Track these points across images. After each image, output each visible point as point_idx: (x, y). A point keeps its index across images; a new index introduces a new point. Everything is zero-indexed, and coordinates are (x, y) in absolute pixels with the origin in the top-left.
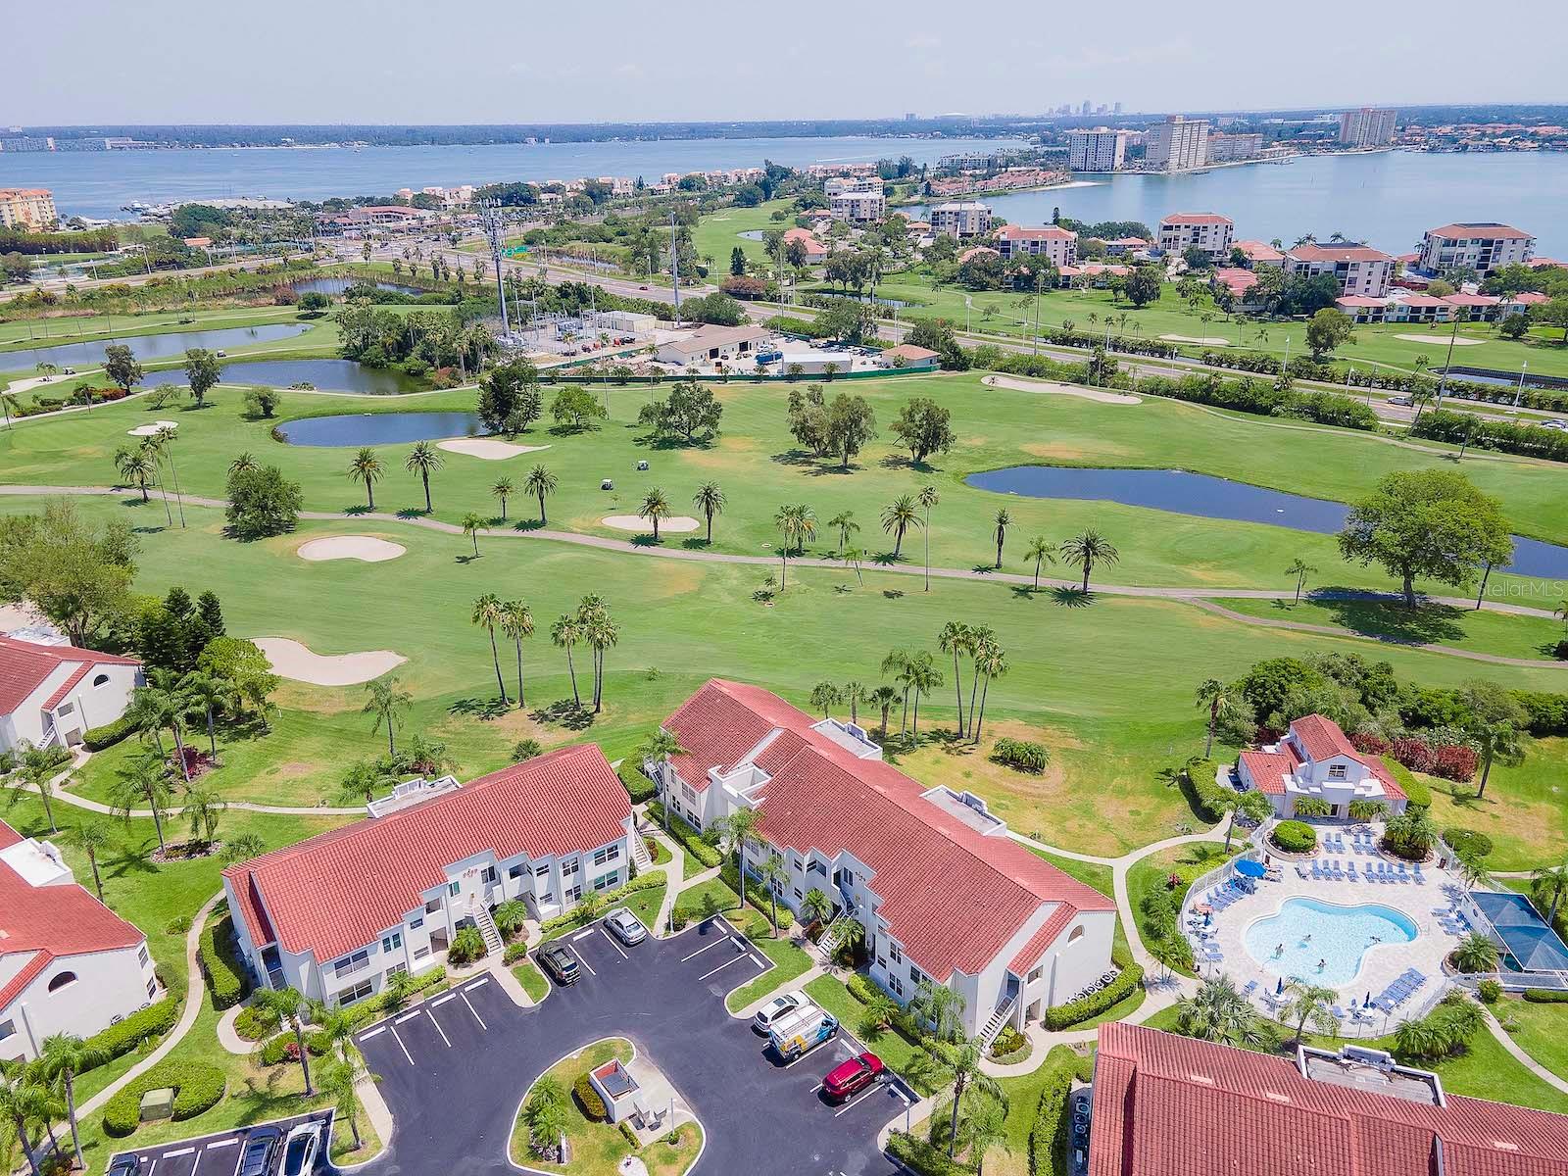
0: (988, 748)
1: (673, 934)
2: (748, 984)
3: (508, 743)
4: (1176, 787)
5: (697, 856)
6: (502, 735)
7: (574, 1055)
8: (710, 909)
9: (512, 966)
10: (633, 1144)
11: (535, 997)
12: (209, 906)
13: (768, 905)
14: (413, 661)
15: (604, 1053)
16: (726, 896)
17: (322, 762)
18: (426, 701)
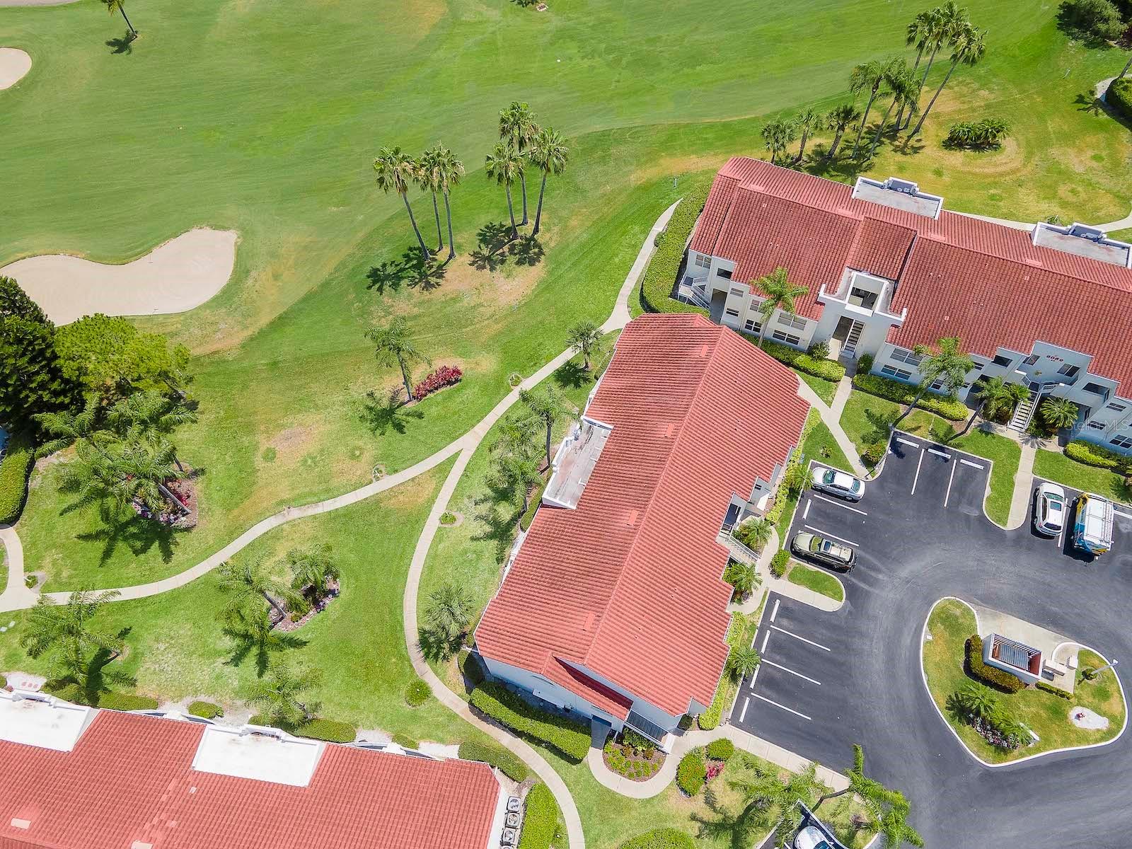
0: (933, 135)
1: (879, 469)
2: (988, 492)
3: (482, 309)
4: (1103, 117)
5: (816, 375)
6: (467, 302)
7: (926, 636)
8: (885, 429)
9: (785, 575)
10: (1063, 696)
11: (836, 595)
12: (415, 654)
13: (933, 403)
14: (246, 232)
15: (948, 621)
16: (881, 407)
17: (311, 418)
18: (326, 285)
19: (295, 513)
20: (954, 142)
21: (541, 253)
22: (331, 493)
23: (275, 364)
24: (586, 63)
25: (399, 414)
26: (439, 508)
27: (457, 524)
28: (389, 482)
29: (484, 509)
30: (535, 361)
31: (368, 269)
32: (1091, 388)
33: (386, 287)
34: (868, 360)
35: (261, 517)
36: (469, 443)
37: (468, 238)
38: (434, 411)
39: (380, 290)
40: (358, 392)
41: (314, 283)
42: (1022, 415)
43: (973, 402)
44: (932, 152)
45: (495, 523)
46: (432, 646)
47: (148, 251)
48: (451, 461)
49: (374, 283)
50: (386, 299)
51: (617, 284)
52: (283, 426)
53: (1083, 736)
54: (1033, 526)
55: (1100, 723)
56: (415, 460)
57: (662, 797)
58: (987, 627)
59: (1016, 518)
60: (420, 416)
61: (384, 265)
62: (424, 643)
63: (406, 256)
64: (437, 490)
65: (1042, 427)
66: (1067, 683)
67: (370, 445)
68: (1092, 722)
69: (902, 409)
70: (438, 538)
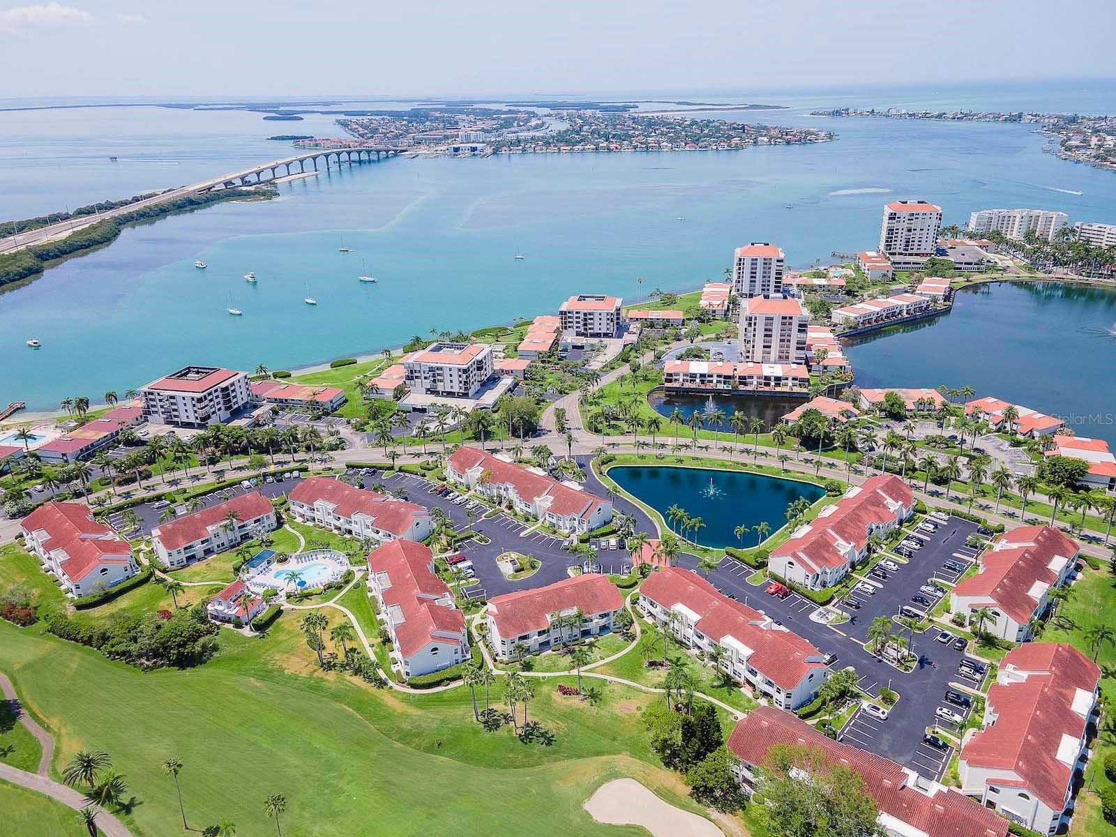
12: (638, 639)
14: (579, 804)
17: (617, 712)
18: (570, 757)
19: (643, 688)
22: (629, 687)
23: (614, 739)
25: (588, 694)
27: (601, 655)
28: (609, 678)
29: (590, 653)
30: (531, 680)
31: (549, 748)
36: (576, 672)
37: (502, 732)
39: (553, 736)
40: (595, 710)
41: (573, 761)
45: (591, 647)
46: (633, 638)
47: (628, 826)
48: (585, 671)
49: (552, 741)
50: (555, 732)
52: (628, 715)
56: (596, 678)
60: (582, 689)
61: (542, 744)
62: (634, 639)
63: (530, 742)
64: (597, 667)
67: (606, 691)
70: (609, 656)
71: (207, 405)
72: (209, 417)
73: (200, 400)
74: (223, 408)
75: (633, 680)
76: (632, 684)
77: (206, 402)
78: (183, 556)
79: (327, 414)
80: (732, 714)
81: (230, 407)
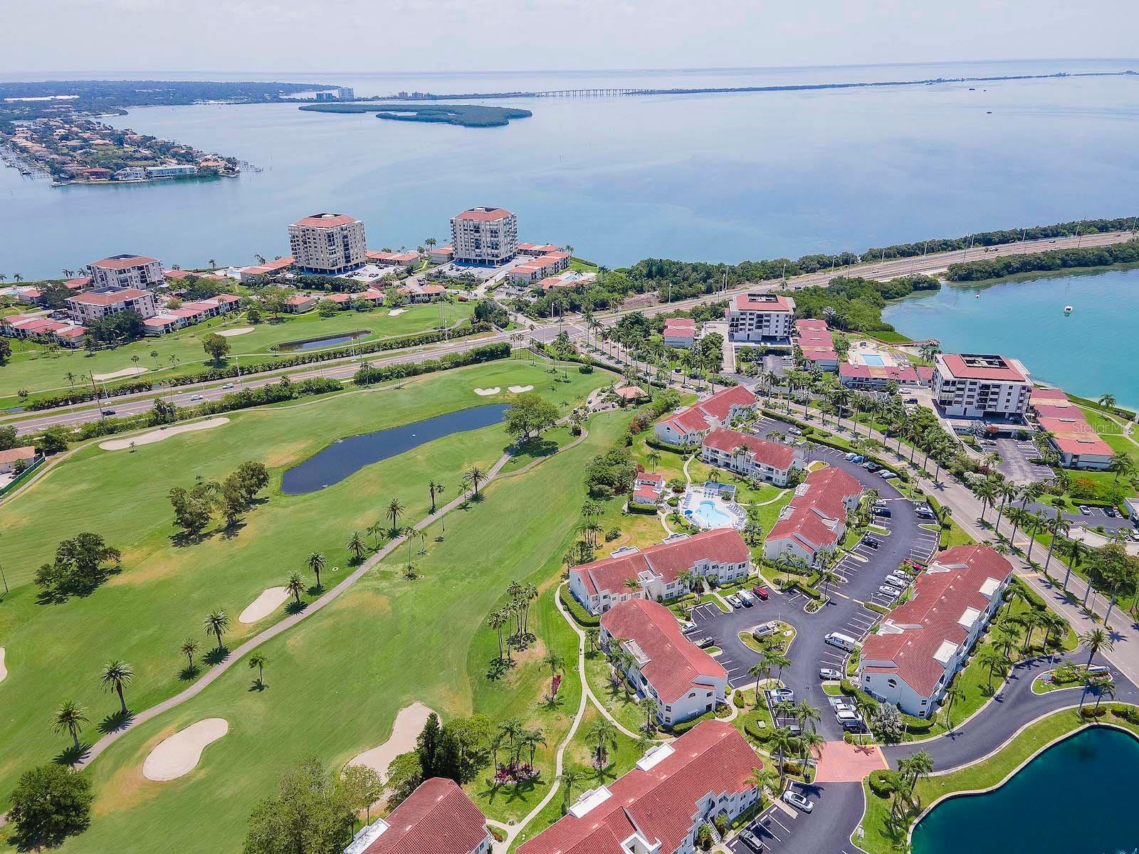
1: (692, 620)
2: (718, 607)
6: (531, 662)
11: (719, 650)
13: (685, 597)
14: (421, 700)
15: (746, 637)
16: (674, 606)
18: (475, 693)
19: (564, 745)
20: (608, 539)
21: (533, 636)
22: (566, 733)
24: (465, 583)
25: (555, 701)
26: (603, 711)
27: (613, 709)
28: (579, 717)
29: (615, 698)
30: (575, 662)
31: (485, 677)
32: (713, 567)
33: (499, 675)
34: (660, 597)
35: (555, 752)
36: (586, 691)
37: (506, 647)
38: (565, 693)
39: (498, 678)
40: (534, 707)
41: (471, 695)
42: (706, 586)
43: (692, 591)
44: (606, 545)
45: (623, 699)
47: (391, 730)
48: (588, 698)
49: (493, 678)
50: (503, 680)
51: (569, 627)
53: (791, 637)
54: (736, 607)
55: (791, 632)
56: (578, 706)
57: (739, 712)
58: (753, 631)
59: (731, 609)
60: (562, 697)
61: (489, 672)
63: (493, 665)
64: (595, 707)
65: (713, 586)
66: (776, 630)
67: (558, 714)
68: (790, 633)
69: (679, 604)
70: (613, 716)
71: (953, 392)
72: (950, 403)
73: (947, 383)
74: (976, 404)
75: (576, 736)
76: (571, 735)
77: (953, 388)
78: (710, 456)
79: (1055, 465)
80: (520, 821)
81: (984, 407)
